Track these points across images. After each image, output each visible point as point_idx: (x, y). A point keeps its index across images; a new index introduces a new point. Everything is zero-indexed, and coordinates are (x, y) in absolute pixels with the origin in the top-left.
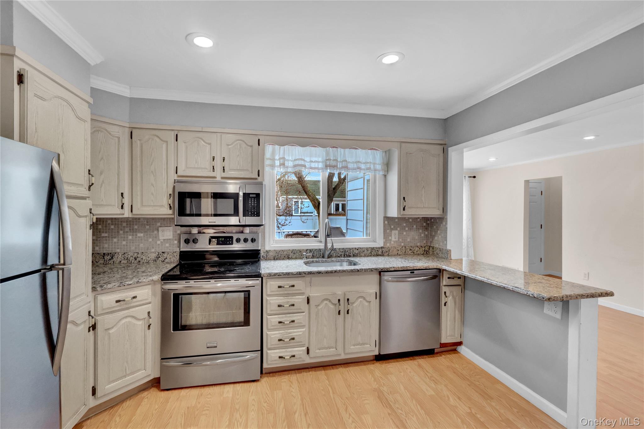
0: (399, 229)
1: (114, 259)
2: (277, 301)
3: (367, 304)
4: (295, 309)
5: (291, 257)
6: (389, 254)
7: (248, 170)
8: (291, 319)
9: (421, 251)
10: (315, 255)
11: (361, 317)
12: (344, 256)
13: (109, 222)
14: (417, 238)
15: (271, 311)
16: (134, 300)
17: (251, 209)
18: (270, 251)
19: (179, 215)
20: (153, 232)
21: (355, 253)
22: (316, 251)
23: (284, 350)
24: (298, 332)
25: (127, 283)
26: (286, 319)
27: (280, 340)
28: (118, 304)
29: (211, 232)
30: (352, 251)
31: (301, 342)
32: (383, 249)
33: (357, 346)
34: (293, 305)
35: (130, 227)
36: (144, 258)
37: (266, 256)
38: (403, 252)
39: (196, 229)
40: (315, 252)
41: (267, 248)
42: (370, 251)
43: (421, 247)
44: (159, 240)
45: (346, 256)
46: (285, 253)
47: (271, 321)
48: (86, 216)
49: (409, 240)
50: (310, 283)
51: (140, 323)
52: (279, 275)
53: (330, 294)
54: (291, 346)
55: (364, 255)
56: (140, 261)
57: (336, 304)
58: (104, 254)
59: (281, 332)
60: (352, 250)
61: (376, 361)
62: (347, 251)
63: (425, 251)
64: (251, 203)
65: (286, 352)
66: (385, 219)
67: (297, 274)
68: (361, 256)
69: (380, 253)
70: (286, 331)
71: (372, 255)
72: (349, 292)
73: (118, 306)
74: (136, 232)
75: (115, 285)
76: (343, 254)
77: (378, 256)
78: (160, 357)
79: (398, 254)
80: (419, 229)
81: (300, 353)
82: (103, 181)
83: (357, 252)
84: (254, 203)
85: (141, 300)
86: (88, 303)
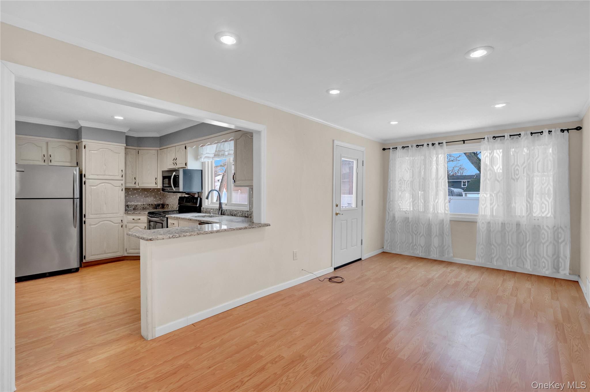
7: (182, 163)
16: (139, 220)
18: (204, 208)
19: (163, 187)
21: (235, 214)
28: (133, 220)
30: (233, 212)
42: (242, 213)
48: (120, 186)
55: (239, 216)
69: (246, 215)
71: (242, 216)
76: (230, 214)
84: (177, 180)
85: (142, 221)
86: (122, 217)
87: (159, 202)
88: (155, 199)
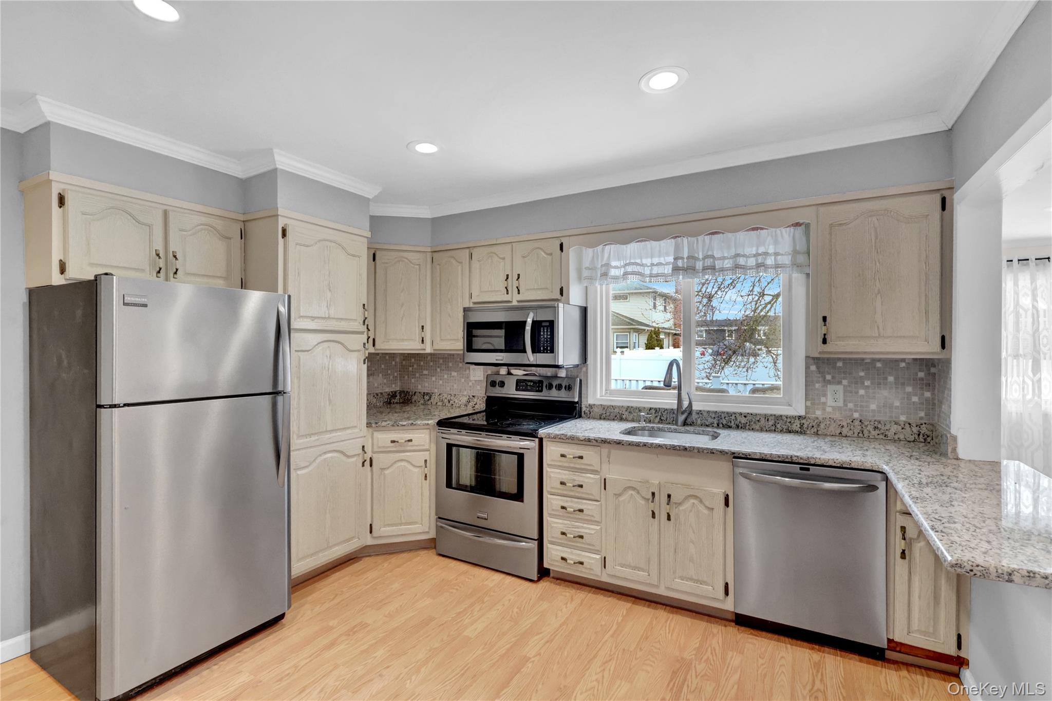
0: (845, 382)
1: (432, 400)
2: (560, 476)
3: (706, 512)
4: (583, 493)
5: (626, 419)
6: (820, 433)
7: (547, 288)
8: (579, 506)
9: (908, 433)
10: (665, 419)
11: (694, 532)
12: (718, 425)
13: (429, 358)
14: (897, 403)
15: (552, 488)
16: (410, 443)
17: (544, 344)
18: (594, 405)
19: (468, 351)
20: (465, 371)
21: (740, 422)
22: (666, 412)
23: (569, 550)
24: (589, 529)
25: (401, 423)
26: (572, 505)
27: (563, 533)
28: (393, 444)
29: (519, 373)
30: (733, 418)
31: (594, 546)
32: (804, 421)
33: (687, 581)
34: (581, 486)
35: (446, 364)
36: (456, 401)
37: (589, 413)
38: (856, 432)
39: (505, 370)
40: (664, 414)
41: (591, 401)
42: (773, 421)
43: (907, 425)
44: (471, 381)
45: (721, 425)
46: (617, 410)
47: (551, 503)
48: (358, 351)
49: (873, 407)
50: (609, 457)
51: (416, 470)
52: (560, 438)
53: (639, 480)
54: (577, 546)
55: (759, 429)
56: (452, 405)
57: (648, 499)
58: (424, 393)
59: (566, 522)
60: (734, 416)
61: (736, 624)
62: (723, 416)
63: (919, 435)
64: (544, 334)
65: (572, 553)
66: (812, 361)
67: (584, 439)
68: (753, 429)
69: (796, 426)
70: (573, 523)
71: (776, 430)
72: (672, 483)
73: (393, 447)
74: (451, 370)
75: (389, 424)
76: (715, 422)
77: (790, 432)
78: (436, 515)
79: (841, 433)
80: (903, 384)
81: (591, 561)
82: (404, 314)
83: (743, 420)
84: (547, 335)
85: (417, 446)
86: (362, 437)
87: (393, 386)
88: (385, 381)
